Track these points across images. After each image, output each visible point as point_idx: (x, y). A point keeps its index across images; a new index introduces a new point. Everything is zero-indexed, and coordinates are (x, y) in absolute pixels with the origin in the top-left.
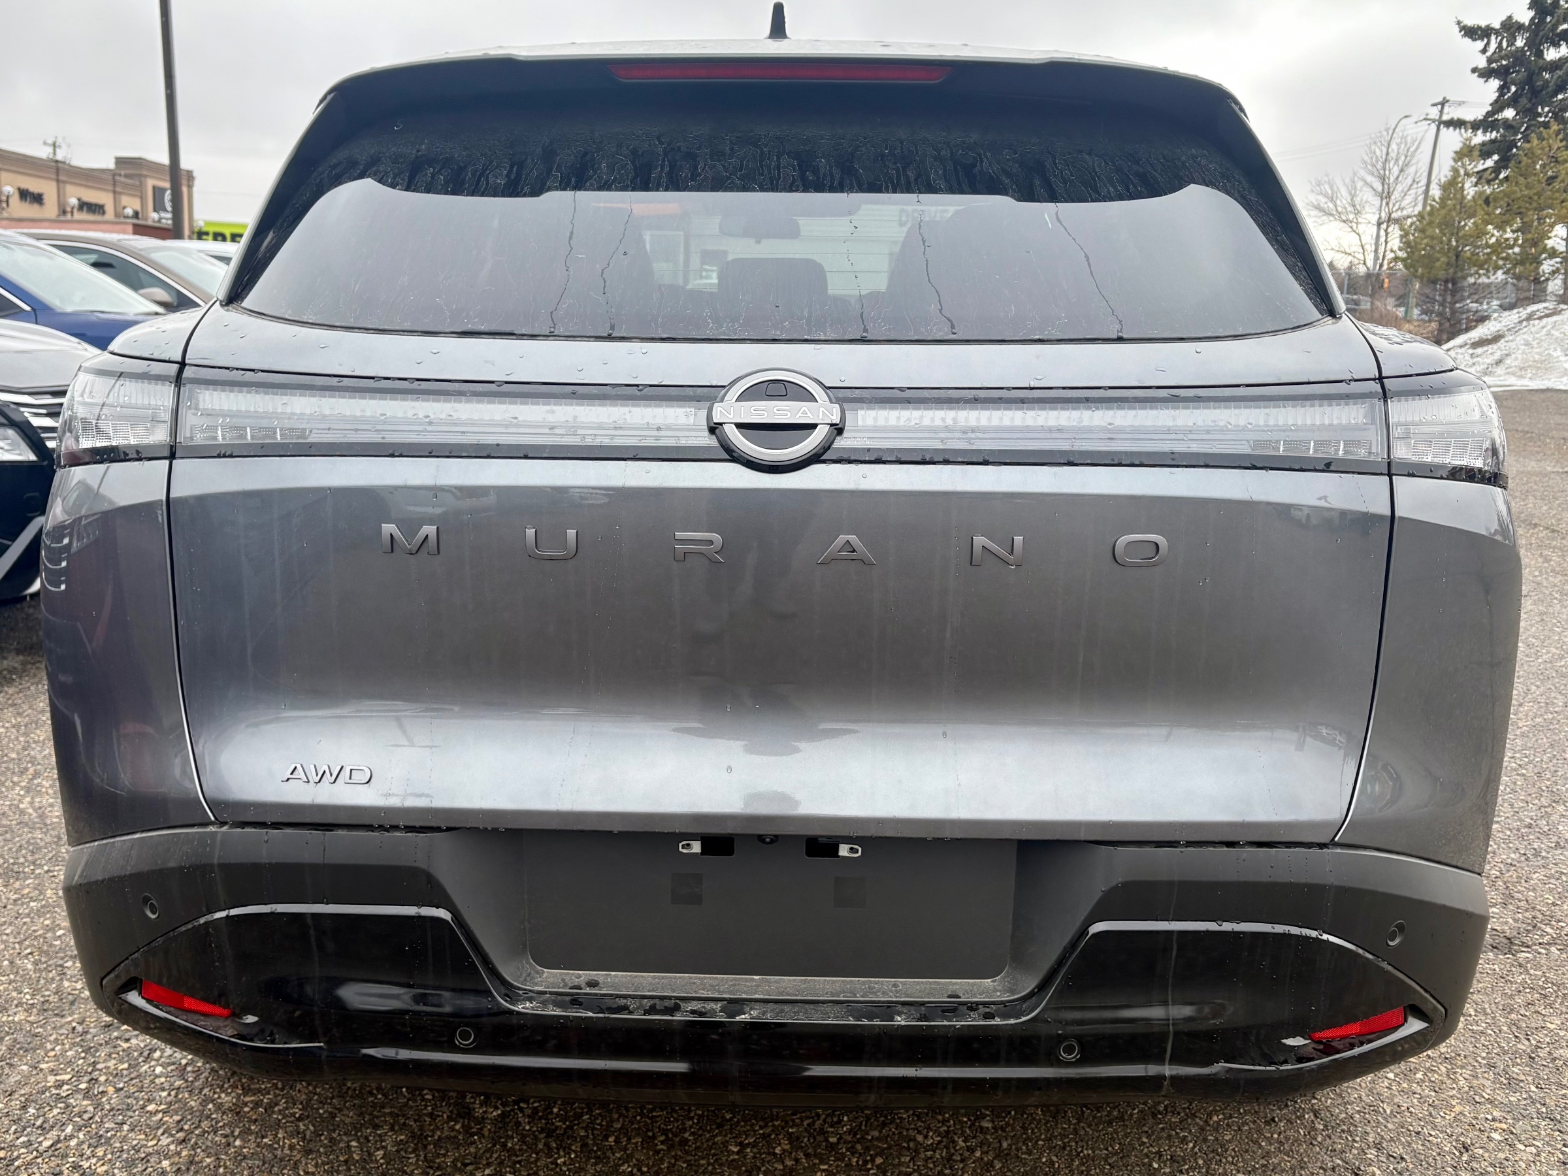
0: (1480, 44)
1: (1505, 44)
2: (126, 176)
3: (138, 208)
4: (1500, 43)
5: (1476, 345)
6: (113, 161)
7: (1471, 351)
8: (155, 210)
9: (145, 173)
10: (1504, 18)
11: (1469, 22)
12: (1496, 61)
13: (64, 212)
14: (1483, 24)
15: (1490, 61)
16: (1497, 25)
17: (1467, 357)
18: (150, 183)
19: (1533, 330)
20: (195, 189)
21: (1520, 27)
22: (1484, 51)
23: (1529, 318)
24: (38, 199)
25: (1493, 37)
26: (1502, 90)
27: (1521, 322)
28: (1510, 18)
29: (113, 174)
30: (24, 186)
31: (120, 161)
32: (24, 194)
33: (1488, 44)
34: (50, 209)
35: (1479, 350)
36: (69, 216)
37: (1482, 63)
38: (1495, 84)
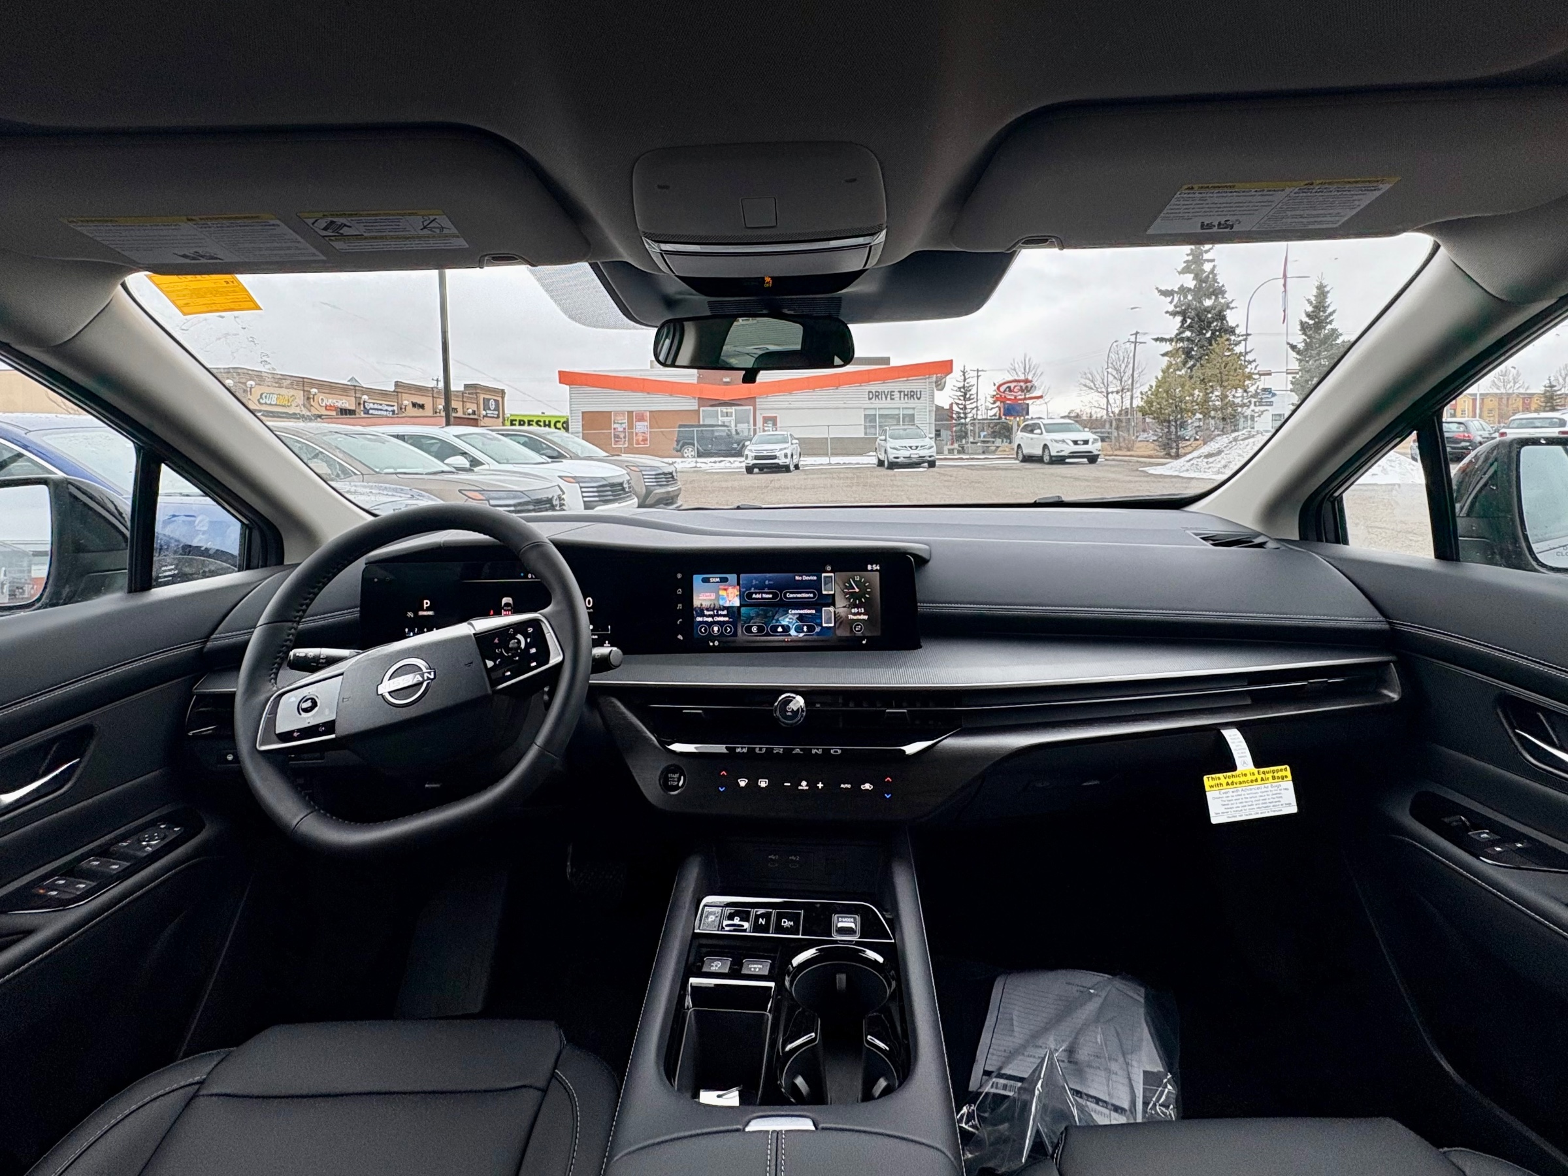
0: (1169, 299)
1: (1182, 299)
2: (469, 394)
3: (476, 409)
4: (1180, 298)
5: (1207, 456)
6: (463, 386)
7: (1206, 460)
8: (484, 410)
9: (478, 391)
10: (1179, 286)
11: (1163, 288)
12: (1179, 307)
13: (436, 412)
14: (1170, 289)
15: (1176, 307)
16: (1176, 289)
17: (1205, 464)
18: (482, 396)
19: (1241, 447)
20: (506, 399)
21: (1189, 290)
22: (1171, 302)
23: (1235, 439)
24: (422, 406)
25: (1175, 295)
26: (1183, 321)
27: (1231, 442)
28: (1182, 286)
29: (463, 393)
30: (414, 401)
31: (466, 386)
32: (414, 405)
33: (1173, 299)
34: (429, 411)
35: (1210, 460)
36: (438, 414)
37: (1171, 308)
38: (1179, 319)
